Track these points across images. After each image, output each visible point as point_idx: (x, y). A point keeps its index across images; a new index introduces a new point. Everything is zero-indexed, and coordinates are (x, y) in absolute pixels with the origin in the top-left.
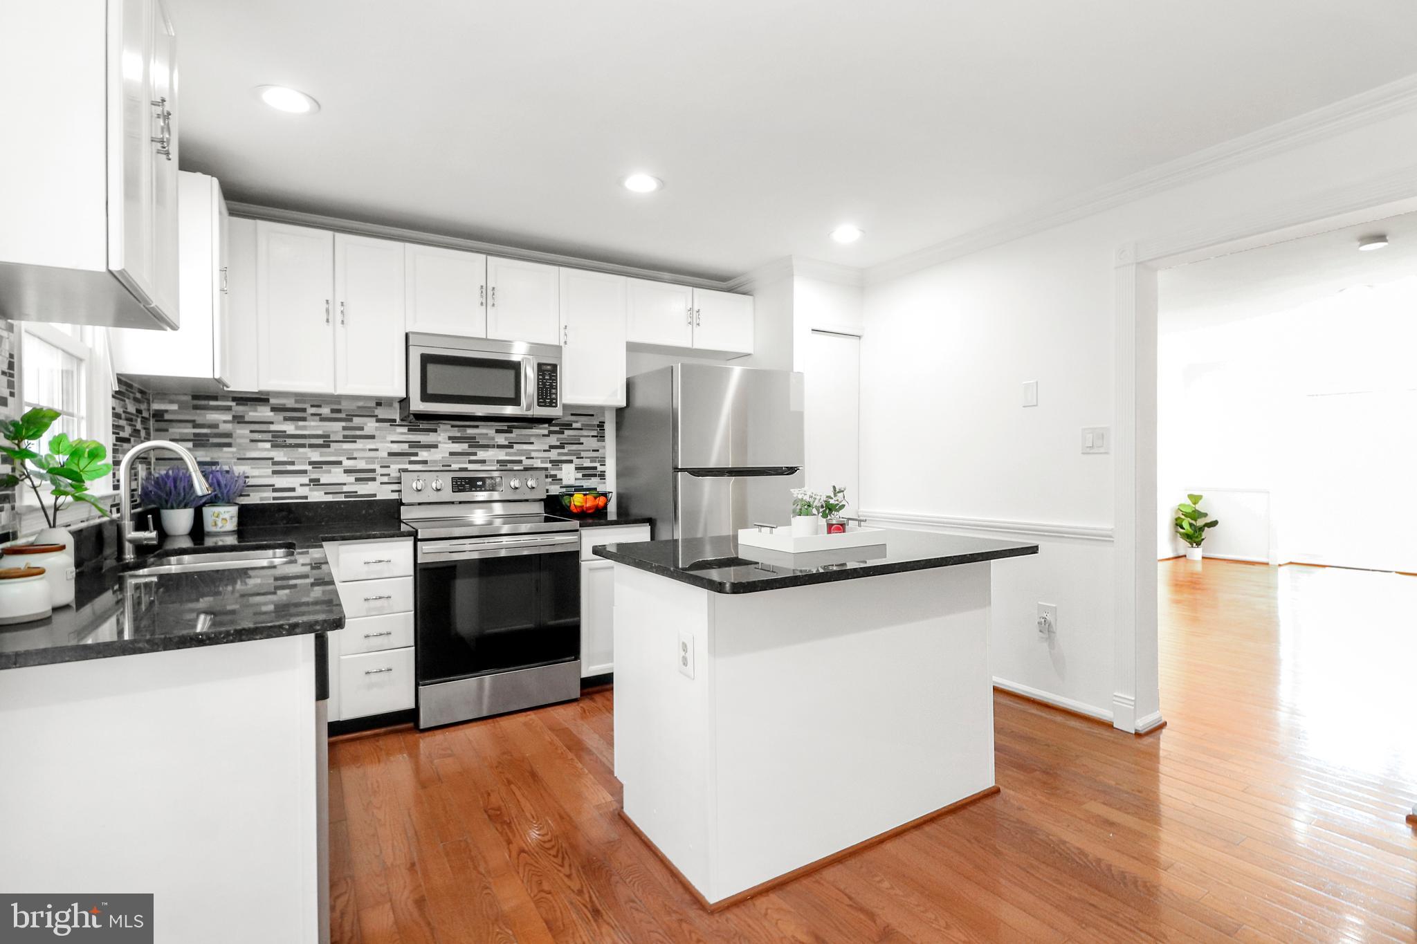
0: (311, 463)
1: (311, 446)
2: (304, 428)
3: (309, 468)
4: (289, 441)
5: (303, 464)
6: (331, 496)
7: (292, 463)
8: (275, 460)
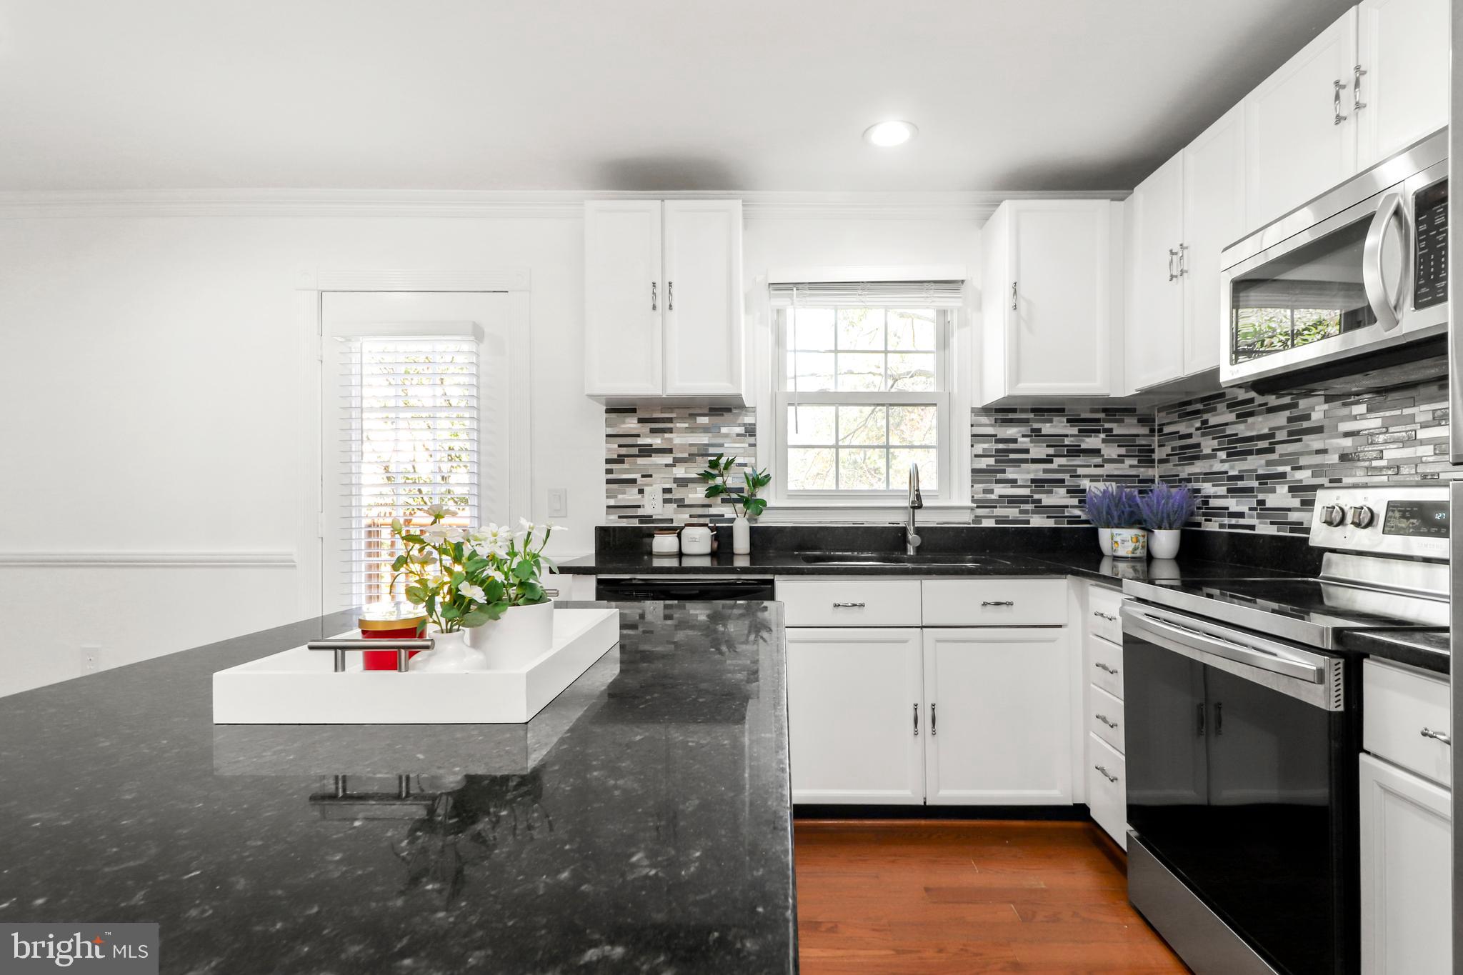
0: (1259, 477)
1: (1261, 452)
2: (1252, 427)
3: (1255, 484)
4: (1241, 447)
5: (1250, 478)
6: (1275, 527)
7: (1240, 478)
8: (1230, 474)
